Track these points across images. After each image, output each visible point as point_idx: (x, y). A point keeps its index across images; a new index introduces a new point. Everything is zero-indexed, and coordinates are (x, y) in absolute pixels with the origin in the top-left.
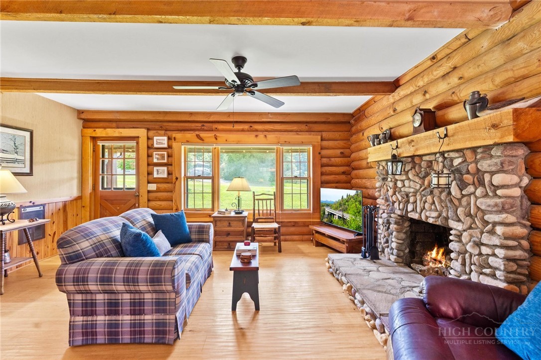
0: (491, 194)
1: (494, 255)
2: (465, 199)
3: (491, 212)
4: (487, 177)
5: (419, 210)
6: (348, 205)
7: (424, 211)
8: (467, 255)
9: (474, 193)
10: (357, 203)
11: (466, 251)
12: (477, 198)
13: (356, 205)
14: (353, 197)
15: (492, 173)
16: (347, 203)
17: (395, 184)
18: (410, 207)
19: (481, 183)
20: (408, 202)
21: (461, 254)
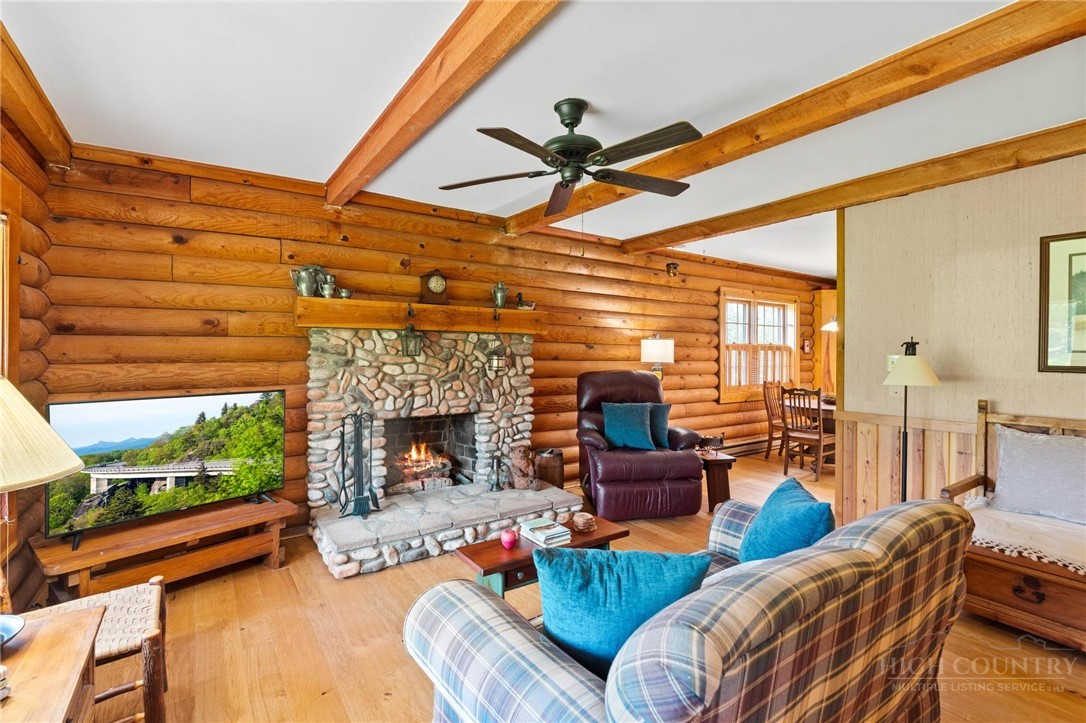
0: (520, 373)
1: (524, 421)
2: (498, 379)
3: (520, 387)
4: (518, 359)
5: (436, 401)
6: (228, 435)
7: (443, 402)
8: (501, 432)
9: (506, 374)
10: (265, 424)
11: (499, 428)
12: (509, 378)
13: (261, 429)
14: (248, 410)
15: (522, 356)
16: (222, 431)
17: (380, 369)
18: (419, 402)
19: (514, 365)
20: (413, 395)
21: (495, 433)
